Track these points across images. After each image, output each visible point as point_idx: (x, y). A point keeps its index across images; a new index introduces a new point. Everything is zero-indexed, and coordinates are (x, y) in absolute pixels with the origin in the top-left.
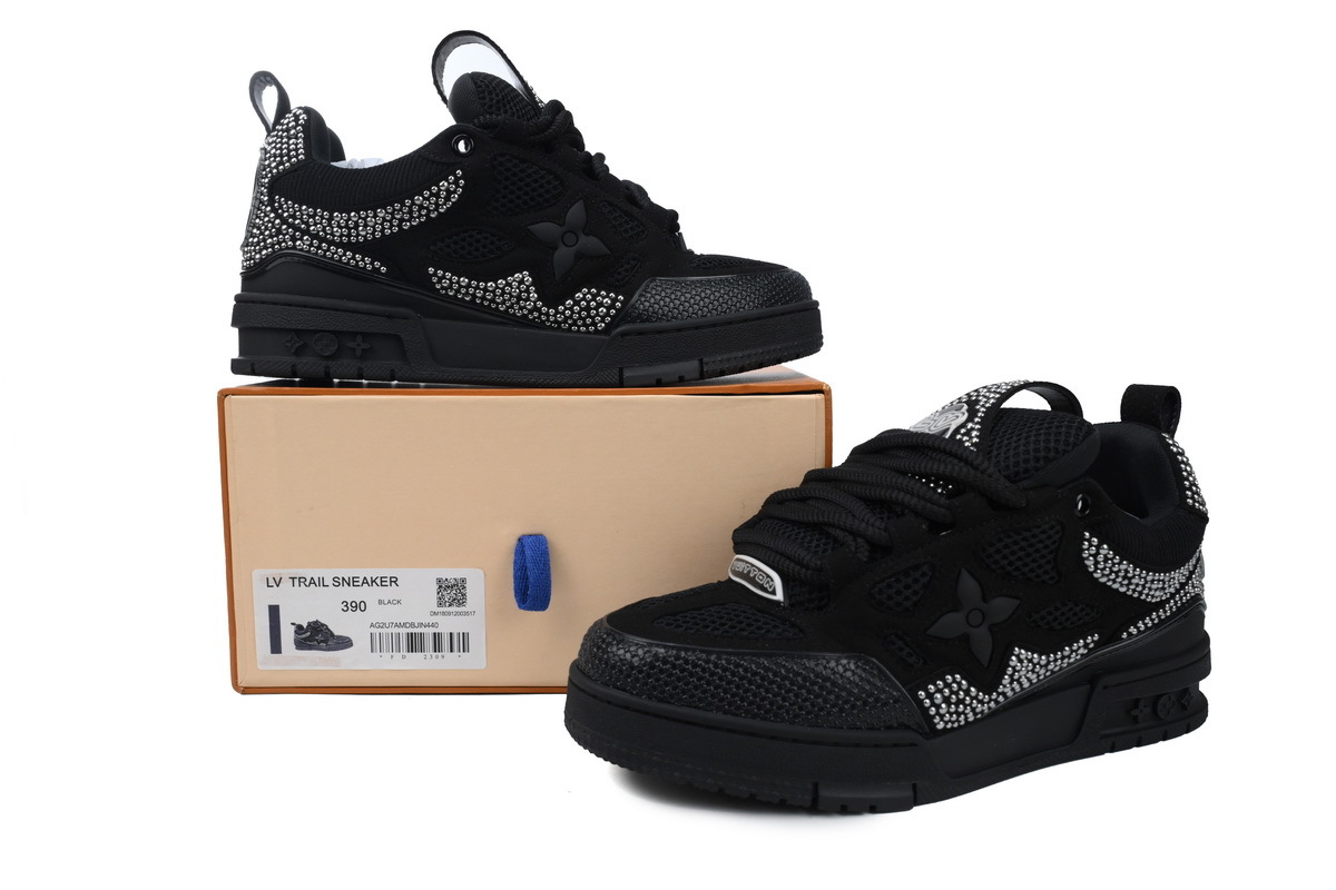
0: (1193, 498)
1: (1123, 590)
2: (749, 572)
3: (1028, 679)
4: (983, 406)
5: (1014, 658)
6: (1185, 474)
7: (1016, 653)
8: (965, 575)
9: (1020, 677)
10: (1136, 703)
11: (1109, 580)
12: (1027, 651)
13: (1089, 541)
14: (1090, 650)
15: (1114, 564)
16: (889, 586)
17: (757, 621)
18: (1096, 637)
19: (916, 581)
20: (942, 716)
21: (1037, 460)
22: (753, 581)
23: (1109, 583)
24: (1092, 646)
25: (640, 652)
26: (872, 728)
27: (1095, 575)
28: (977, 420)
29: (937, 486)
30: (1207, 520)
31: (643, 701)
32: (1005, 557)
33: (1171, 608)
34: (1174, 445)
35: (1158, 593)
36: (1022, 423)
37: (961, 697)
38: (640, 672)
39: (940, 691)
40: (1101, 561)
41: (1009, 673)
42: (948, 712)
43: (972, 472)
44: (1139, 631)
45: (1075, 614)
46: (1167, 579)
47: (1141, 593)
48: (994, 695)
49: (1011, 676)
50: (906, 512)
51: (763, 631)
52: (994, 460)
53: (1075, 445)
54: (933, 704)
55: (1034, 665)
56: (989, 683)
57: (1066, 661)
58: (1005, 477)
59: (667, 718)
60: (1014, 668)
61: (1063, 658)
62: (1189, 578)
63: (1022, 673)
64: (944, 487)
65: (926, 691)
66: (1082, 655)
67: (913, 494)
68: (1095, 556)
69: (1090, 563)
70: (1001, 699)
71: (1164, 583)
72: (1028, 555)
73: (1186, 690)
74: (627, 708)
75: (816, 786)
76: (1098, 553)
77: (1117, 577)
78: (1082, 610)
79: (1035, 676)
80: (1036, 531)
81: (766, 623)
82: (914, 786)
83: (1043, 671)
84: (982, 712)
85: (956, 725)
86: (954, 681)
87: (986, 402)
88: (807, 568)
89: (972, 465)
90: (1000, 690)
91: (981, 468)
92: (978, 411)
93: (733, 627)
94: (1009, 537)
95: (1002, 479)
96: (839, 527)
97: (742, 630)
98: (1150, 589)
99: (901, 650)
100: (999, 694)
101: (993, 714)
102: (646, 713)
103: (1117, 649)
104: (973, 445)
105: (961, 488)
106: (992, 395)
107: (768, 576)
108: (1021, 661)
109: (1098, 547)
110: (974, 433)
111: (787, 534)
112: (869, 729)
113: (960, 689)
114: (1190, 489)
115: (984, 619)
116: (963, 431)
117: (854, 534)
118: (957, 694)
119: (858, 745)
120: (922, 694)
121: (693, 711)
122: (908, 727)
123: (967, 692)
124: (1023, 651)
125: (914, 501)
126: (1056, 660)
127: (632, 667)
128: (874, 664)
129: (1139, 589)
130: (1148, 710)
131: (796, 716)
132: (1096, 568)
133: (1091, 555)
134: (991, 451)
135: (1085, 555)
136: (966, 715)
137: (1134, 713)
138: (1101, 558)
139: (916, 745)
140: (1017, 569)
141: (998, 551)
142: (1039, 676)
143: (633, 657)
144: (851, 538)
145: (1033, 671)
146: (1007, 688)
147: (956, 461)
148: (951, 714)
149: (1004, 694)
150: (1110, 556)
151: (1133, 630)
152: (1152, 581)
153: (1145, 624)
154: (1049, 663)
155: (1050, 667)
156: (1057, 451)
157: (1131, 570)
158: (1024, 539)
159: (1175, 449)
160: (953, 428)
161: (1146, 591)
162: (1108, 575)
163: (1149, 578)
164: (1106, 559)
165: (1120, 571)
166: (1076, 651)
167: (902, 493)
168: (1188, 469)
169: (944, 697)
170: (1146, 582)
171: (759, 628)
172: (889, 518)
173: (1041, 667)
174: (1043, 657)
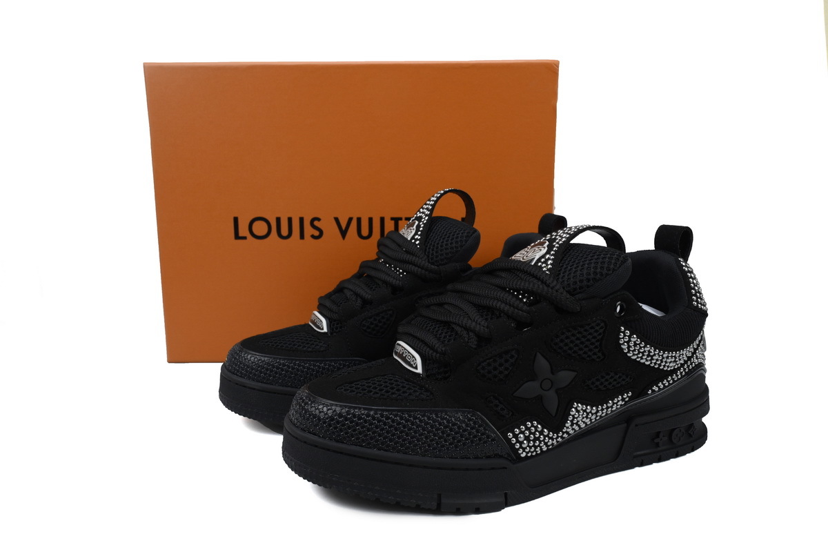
0: (697, 301)
1: (648, 363)
2: (403, 353)
3: (584, 422)
4: (558, 243)
5: (573, 409)
6: (692, 285)
7: (575, 406)
8: (539, 356)
9: (578, 421)
10: (658, 435)
11: (638, 358)
12: (582, 405)
13: (624, 332)
14: (626, 402)
15: (641, 348)
16: (489, 364)
17: (403, 387)
18: (630, 394)
19: (507, 361)
20: (524, 449)
21: (588, 280)
22: (404, 359)
23: (638, 360)
24: (627, 399)
25: (325, 409)
26: (477, 458)
27: (629, 355)
28: (552, 252)
29: (524, 297)
30: (707, 315)
31: (327, 442)
32: (566, 345)
33: (681, 373)
34: (686, 266)
35: (671, 365)
36: (581, 255)
37: (537, 436)
38: (325, 423)
39: (522, 433)
40: (632, 345)
41: (570, 419)
42: (528, 446)
43: (546, 288)
44: (659, 388)
45: (615, 380)
46: (677, 355)
47: (660, 365)
48: (560, 434)
49: (572, 421)
50: (502, 315)
51: (407, 394)
52: (560, 280)
53: (614, 270)
54: (518, 441)
55: (588, 414)
56: (557, 427)
57: (610, 409)
58: (566, 291)
59: (341, 453)
60: (573, 416)
61: (607, 408)
62: (694, 353)
63: (579, 419)
64: (528, 298)
65: (513, 433)
66: (621, 405)
67: (506, 304)
68: (628, 342)
69: (625, 347)
70: (565, 435)
71: (676, 358)
72: (582, 343)
73: (692, 425)
74: (316, 446)
75: (439, 496)
76: (630, 341)
77: (643, 355)
78: (620, 377)
79: (589, 420)
80: (587, 327)
81: (409, 389)
82: (506, 494)
83: (594, 417)
84: (553, 444)
85: (534, 454)
86: (532, 426)
87: (560, 240)
88: (437, 352)
89: (545, 283)
90: (564, 430)
91: (551, 286)
92: (554, 246)
93: (387, 392)
94: (569, 331)
95: (565, 293)
96: (459, 325)
97: (393, 393)
98: (666, 362)
99: (497, 406)
100: (563, 433)
101: (560, 445)
102: (328, 450)
103: (645, 401)
104: (548, 270)
105: (537, 298)
106: (565, 235)
107: (413, 357)
108: (578, 411)
109: (630, 337)
110: (550, 262)
111: (428, 328)
112: (475, 458)
113: (536, 430)
114: (695, 295)
115: (552, 385)
116: (543, 260)
117: (468, 329)
118: (534, 434)
119: (467, 469)
120: (510, 435)
121: (358, 448)
122: (501, 457)
123: (541, 433)
124: (580, 405)
125: (507, 308)
126: (602, 410)
127: (319, 419)
128: (478, 416)
129: (659, 362)
130: (666, 438)
131: (426, 451)
132: (629, 351)
133: (625, 342)
134: (560, 274)
135: (621, 342)
136: (541, 447)
137: (656, 441)
138: (632, 344)
139: (506, 468)
140: (575, 352)
141: (562, 341)
142: (591, 420)
143: (320, 412)
144: (465, 332)
145: (587, 417)
146: (569, 428)
147: (535, 281)
148: (530, 447)
149: (567, 433)
150: (637, 342)
151: (655, 388)
152: (667, 357)
153: (664, 384)
154: (598, 411)
155: (599, 414)
156: (602, 274)
157: (652, 351)
158: (579, 333)
159: (686, 269)
160: (537, 258)
161: (663, 364)
162: (637, 355)
163: (665, 356)
164: (635, 345)
165: (645, 351)
166: (616, 403)
167: (500, 303)
168: (695, 282)
169: (525, 436)
170: (663, 358)
171: (404, 392)
172: (491, 319)
173: (592, 414)
174: (594, 408)
